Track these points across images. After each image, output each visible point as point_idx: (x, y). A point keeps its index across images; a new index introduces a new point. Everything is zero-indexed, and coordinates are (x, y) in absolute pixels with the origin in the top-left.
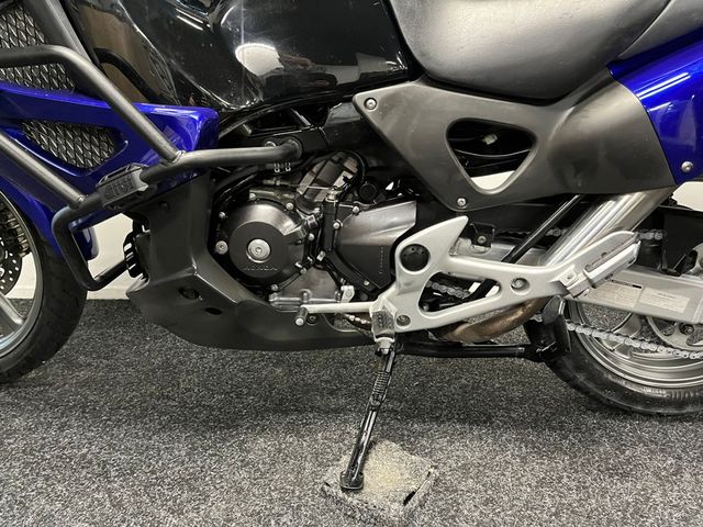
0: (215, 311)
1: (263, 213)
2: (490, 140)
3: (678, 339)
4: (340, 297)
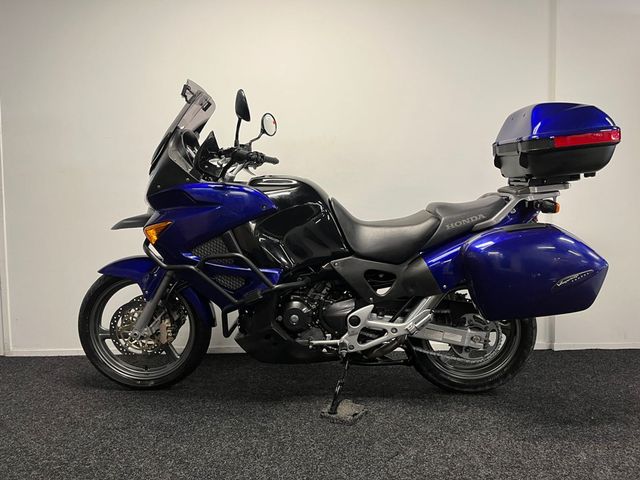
1: (296, 304)
2: (381, 276)
3: (465, 354)
4: (325, 338)
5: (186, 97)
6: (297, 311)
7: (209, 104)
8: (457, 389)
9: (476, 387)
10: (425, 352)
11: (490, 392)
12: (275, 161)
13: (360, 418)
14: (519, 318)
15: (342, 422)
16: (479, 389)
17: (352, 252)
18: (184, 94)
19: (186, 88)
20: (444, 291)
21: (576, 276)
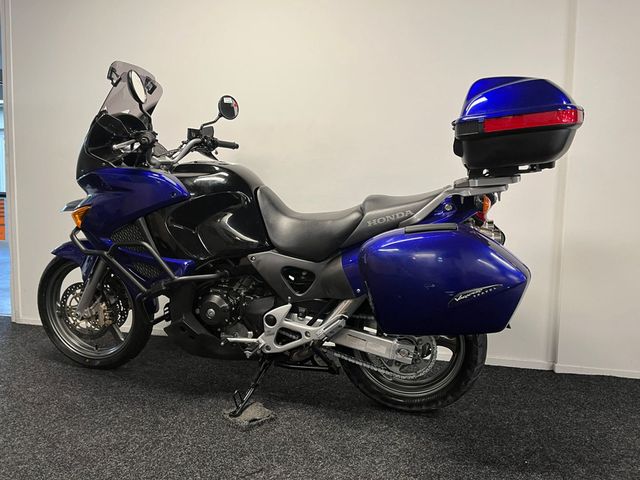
0: (193, 338)
1: (216, 298)
3: (396, 369)
4: (246, 336)
5: (112, 79)
6: (214, 306)
7: (154, 87)
8: (390, 405)
9: (411, 405)
10: (357, 363)
11: (430, 414)
12: (234, 146)
13: (259, 425)
14: (462, 334)
15: (237, 427)
16: (414, 409)
17: (272, 247)
18: (110, 78)
19: (112, 70)
20: (358, 295)
21: (479, 290)
